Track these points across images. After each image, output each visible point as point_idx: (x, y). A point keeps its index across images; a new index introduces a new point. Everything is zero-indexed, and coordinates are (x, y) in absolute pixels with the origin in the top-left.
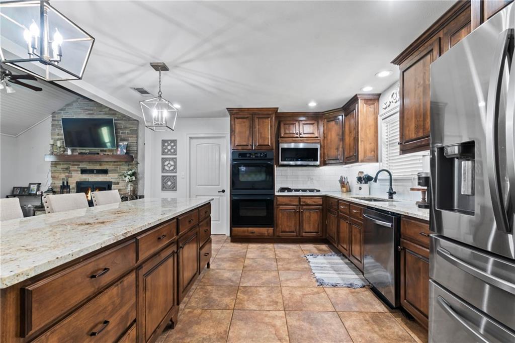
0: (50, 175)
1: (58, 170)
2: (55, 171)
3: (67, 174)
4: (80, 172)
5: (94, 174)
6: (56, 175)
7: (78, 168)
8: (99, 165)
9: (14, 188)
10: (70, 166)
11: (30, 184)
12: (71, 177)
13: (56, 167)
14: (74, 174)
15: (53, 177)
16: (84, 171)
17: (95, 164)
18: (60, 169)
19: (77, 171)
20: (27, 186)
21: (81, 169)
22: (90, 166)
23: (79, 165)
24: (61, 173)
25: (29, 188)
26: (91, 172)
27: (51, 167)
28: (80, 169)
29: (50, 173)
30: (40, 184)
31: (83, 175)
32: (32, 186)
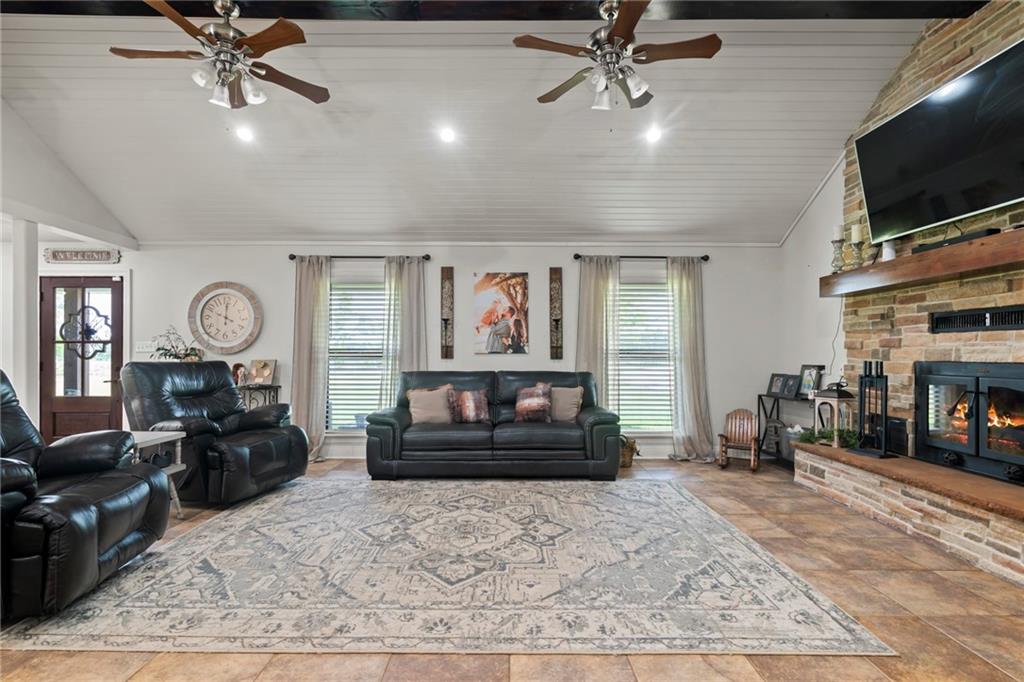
0: (842, 338)
1: (860, 324)
2: (852, 325)
3: (886, 336)
4: (926, 326)
5: (987, 329)
6: (857, 339)
7: (920, 309)
8: (1003, 285)
9: (774, 376)
10: (895, 306)
11: (805, 367)
12: (899, 344)
13: (855, 313)
14: (907, 334)
15: (849, 347)
16: (941, 322)
17: (985, 287)
18: (866, 320)
19: (916, 321)
20: (797, 373)
21: (932, 315)
22: (962, 296)
23: (923, 298)
24: (868, 332)
25: (799, 379)
26: (971, 320)
27: (846, 314)
28: (926, 313)
29: (842, 334)
30: (822, 368)
31: (937, 336)
32: (807, 372)
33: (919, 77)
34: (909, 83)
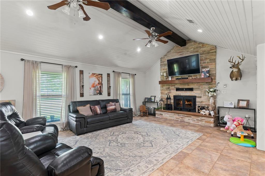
0: (160, 92)
1: (164, 89)
2: (162, 89)
3: (168, 91)
4: (175, 90)
5: (184, 91)
6: (163, 92)
7: (174, 87)
8: (187, 85)
9: (145, 98)
10: (170, 87)
11: (151, 96)
12: (170, 93)
13: (163, 87)
14: (172, 91)
15: (161, 93)
16: (178, 89)
17: (185, 85)
18: (165, 89)
19: (174, 89)
20: (150, 97)
21: (176, 89)
22: (182, 86)
23: (175, 86)
24: (165, 90)
26: (182, 90)
27: (161, 87)
28: (175, 88)
29: (160, 91)
30: (155, 96)
31: (177, 92)
32: (152, 97)
33: (174, 52)
34: (173, 53)
